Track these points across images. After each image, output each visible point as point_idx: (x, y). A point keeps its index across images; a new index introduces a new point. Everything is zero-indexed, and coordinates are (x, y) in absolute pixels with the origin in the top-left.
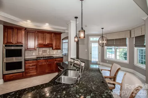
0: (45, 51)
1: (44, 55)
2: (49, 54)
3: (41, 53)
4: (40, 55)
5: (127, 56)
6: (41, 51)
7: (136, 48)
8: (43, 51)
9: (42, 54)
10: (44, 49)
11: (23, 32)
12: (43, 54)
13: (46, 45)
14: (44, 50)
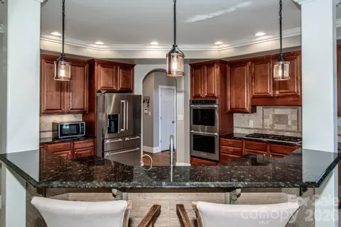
0: (281, 119)
1: (278, 131)
2: (295, 128)
3: (269, 122)
4: (266, 130)
6: (271, 116)
8: (274, 116)
9: (273, 126)
10: (278, 111)
12: (277, 127)
14: (279, 116)
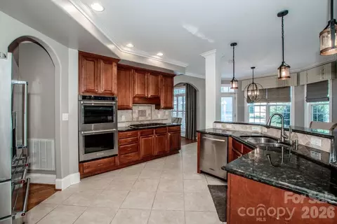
0: (142, 113)
1: (141, 121)
2: (149, 118)
3: (135, 116)
4: (135, 120)
5: (290, 120)
6: (137, 111)
7: (308, 103)
8: (139, 111)
9: (138, 118)
10: (142, 108)
11: (115, 69)
12: (140, 118)
13: (150, 98)
14: (142, 111)
